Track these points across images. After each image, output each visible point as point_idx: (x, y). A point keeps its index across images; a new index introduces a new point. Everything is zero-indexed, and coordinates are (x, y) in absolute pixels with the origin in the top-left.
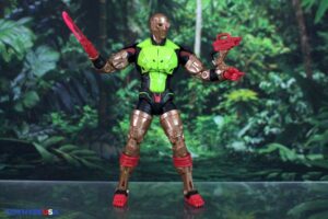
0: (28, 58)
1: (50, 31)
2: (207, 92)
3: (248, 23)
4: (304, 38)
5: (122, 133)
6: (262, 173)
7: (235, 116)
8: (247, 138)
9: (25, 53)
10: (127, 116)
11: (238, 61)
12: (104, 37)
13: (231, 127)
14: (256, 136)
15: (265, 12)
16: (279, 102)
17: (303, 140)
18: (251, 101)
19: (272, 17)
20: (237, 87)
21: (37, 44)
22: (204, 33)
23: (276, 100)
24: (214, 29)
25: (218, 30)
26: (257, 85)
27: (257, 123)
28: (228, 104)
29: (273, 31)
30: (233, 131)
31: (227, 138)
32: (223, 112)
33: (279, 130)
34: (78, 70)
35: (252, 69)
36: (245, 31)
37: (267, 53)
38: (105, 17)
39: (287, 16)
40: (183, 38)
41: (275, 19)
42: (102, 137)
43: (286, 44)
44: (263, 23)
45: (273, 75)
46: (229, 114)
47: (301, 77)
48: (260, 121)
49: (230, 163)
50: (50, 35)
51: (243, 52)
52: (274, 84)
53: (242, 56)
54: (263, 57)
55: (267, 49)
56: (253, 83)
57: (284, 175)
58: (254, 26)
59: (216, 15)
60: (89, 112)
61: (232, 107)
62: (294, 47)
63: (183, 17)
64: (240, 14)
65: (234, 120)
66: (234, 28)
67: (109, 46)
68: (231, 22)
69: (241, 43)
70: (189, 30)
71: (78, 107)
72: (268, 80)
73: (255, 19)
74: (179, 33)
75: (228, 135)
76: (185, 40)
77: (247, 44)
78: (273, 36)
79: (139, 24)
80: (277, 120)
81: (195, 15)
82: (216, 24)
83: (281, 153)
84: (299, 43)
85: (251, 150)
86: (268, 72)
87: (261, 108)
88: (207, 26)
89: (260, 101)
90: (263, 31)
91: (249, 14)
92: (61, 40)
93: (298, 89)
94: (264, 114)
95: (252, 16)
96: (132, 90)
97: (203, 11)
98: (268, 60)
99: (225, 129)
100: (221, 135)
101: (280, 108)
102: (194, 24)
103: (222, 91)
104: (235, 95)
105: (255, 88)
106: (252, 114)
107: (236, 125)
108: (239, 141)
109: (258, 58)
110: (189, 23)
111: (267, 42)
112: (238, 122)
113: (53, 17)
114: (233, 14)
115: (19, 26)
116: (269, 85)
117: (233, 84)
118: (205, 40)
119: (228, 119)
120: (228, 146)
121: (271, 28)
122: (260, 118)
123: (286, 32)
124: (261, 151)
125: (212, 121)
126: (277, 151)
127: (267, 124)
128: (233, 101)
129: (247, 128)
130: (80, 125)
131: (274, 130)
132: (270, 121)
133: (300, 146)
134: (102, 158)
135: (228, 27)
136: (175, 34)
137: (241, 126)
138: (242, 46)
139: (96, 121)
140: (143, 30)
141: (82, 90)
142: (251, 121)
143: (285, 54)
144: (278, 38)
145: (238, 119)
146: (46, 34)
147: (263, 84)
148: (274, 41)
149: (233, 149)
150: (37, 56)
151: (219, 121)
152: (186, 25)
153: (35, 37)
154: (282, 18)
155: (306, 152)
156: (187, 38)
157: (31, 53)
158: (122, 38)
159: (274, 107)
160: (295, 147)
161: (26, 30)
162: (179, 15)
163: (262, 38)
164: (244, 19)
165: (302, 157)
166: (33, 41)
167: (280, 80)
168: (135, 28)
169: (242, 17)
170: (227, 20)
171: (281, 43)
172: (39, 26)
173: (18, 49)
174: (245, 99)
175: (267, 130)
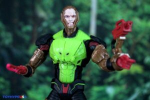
7: (124, 87)
13: (121, 96)
22: (99, 17)
24: (107, 14)
27: (142, 92)
32: (114, 83)
38: (17, 5)
48: (145, 91)
58: (141, 11)
59: (109, 2)
65: (124, 90)
79: (44, 9)
82: (109, 9)
87: (147, 80)
88: (102, 11)
89: (146, 74)
95: (138, 3)
102: (89, 9)
106: (138, 85)
118: (100, 23)
122: (145, 88)
145: (127, 88)
151: (111, 91)
158: (31, 21)
164: (132, 5)
168: (42, 14)
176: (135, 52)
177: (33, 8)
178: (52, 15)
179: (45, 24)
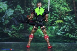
0: (6, 11)
1: (12, 5)
2: (51, 20)
3: (61, 4)
4: (75, 8)
5: (30, 30)
6: (66, 40)
7: (58, 27)
8: (61, 32)
9: (5, 10)
11: (59, 13)
12: (25, 7)
13: (57, 29)
14: (63, 31)
15: (65, 1)
16: (69, 23)
17: (75, 32)
18: (62, 23)
19: (67, 2)
20: (58, 19)
21: (8, 8)
22: (50, 6)
23: (68, 23)
24: (53, 5)
25: (54, 5)
26: (63, 19)
27: (63, 28)
28: (56, 24)
29: (67, 6)
30: (57, 30)
31: (56, 32)
32: (55, 25)
33: (69, 30)
34: (19, 15)
35: (62, 15)
36: (60, 5)
37: (66, 11)
38: (26, 2)
39: (71, 2)
40: (45, 7)
41: (68, 3)
42: (25, 31)
43: (70, 9)
44: (65, 4)
45: (67, 17)
46: (56, 26)
47: (74, 17)
48: (64, 28)
49: (57, 38)
50: (12, 6)
51: (60, 11)
52: (67, 19)
53: (60, 12)
54: (65, 12)
55: (66, 10)
56: (62, 18)
57: (71, 41)
58: (63, 4)
59: (54, 1)
60: (21, 25)
61: (57, 24)
62: (72, 10)
63: (45, 2)
64: (59, 1)
65: (58, 28)
66: (58, 5)
67: (27, 9)
68: (57, 3)
69: (59, 8)
70: (47, 5)
71: (19, 24)
72: (66, 18)
73: (63, 3)
74: (44, 6)
75: (56, 31)
76: (46, 8)
77: (61, 9)
78: (67, 7)
80: (68, 28)
81: (48, 1)
82: (53, 4)
83: (69, 36)
84: (74, 9)
85: (62, 35)
86: (66, 16)
87: (64, 25)
88: (51, 4)
89: (64, 23)
90: (65, 6)
91: (62, 1)
92: (14, 7)
93: (73, 20)
94: (65, 26)
95: (62, 2)
97: (50, 1)
98: (66, 13)
99: (55, 30)
100: (54, 31)
101: (69, 25)
103: (55, 20)
104: (58, 21)
105: (63, 20)
106: (62, 26)
107: (58, 29)
108: (59, 33)
109: (63, 12)
110: (47, 3)
111: (66, 8)
112: (59, 28)
113: (13, 1)
114: (58, 1)
115: (4, 3)
116: (66, 19)
117: (57, 19)
118: (50, 8)
119: (56, 27)
120: (56, 34)
121: (67, 5)
122: (64, 27)
123: (70, 6)
124: (64, 35)
125: (52, 28)
126: (68, 35)
127: (66, 29)
128: (57, 23)
129: (61, 29)
130: (19, 28)
131: (67, 30)
132: (67, 28)
133: (74, 34)
134: (25, 37)
135: (56, 4)
136: (43, 6)
137: (59, 29)
138: (60, 9)
139: (23, 27)
142: (62, 28)
143: (70, 12)
144: (68, 7)
145: (59, 27)
146: (11, 6)
147: (65, 19)
148: (68, 8)
149: (57, 35)
150: (8, 11)
151: (54, 28)
152: (46, 4)
153: (8, 6)
154: (70, 2)
155: (76, 36)
156: (46, 7)
157: (7, 10)
158: (30, 7)
159: (68, 24)
160: (73, 34)
161: (6, 4)
162: (44, 1)
163: (65, 7)
164: (60, 3)
165: (74, 37)
166: (7, 7)
167: (69, 18)
168: (33, 5)
169: (60, 2)
170: (56, 3)
171: (69, 9)
172: (9, 4)
173: (4, 9)
174: (60, 22)
175: (66, 30)
176: (61, 16)
177: (31, 3)
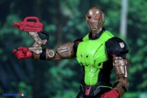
10: (59, 92)
79: (70, 8)
96: (65, 67)
102: (119, 8)
140: (74, 13)
141: (17, 68)
178: (78, 14)
179: (70, 24)
